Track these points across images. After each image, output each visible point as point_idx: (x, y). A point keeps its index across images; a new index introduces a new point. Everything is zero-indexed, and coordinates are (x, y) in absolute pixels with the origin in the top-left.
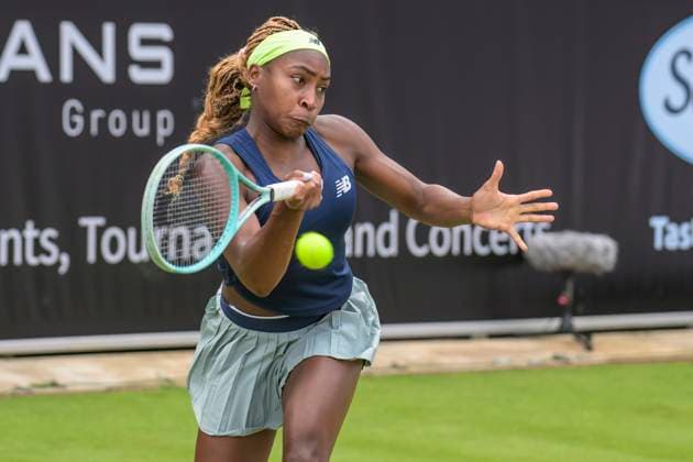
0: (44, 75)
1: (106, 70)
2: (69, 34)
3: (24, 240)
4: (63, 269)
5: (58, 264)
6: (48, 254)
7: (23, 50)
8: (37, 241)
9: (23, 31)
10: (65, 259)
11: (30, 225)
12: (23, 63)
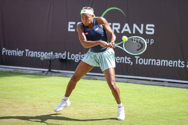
0: (130, 32)
1: (141, 32)
2: (135, 26)
3: (125, 59)
4: (131, 64)
5: (131, 63)
6: (129, 62)
7: (126, 28)
8: (127, 59)
9: (127, 25)
10: (132, 63)
11: (126, 57)
12: (126, 30)
